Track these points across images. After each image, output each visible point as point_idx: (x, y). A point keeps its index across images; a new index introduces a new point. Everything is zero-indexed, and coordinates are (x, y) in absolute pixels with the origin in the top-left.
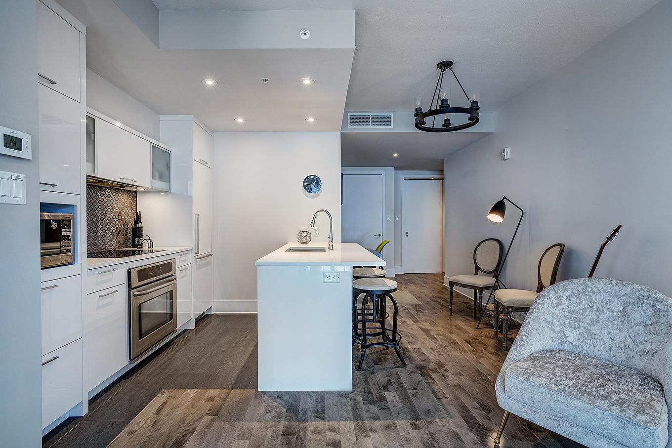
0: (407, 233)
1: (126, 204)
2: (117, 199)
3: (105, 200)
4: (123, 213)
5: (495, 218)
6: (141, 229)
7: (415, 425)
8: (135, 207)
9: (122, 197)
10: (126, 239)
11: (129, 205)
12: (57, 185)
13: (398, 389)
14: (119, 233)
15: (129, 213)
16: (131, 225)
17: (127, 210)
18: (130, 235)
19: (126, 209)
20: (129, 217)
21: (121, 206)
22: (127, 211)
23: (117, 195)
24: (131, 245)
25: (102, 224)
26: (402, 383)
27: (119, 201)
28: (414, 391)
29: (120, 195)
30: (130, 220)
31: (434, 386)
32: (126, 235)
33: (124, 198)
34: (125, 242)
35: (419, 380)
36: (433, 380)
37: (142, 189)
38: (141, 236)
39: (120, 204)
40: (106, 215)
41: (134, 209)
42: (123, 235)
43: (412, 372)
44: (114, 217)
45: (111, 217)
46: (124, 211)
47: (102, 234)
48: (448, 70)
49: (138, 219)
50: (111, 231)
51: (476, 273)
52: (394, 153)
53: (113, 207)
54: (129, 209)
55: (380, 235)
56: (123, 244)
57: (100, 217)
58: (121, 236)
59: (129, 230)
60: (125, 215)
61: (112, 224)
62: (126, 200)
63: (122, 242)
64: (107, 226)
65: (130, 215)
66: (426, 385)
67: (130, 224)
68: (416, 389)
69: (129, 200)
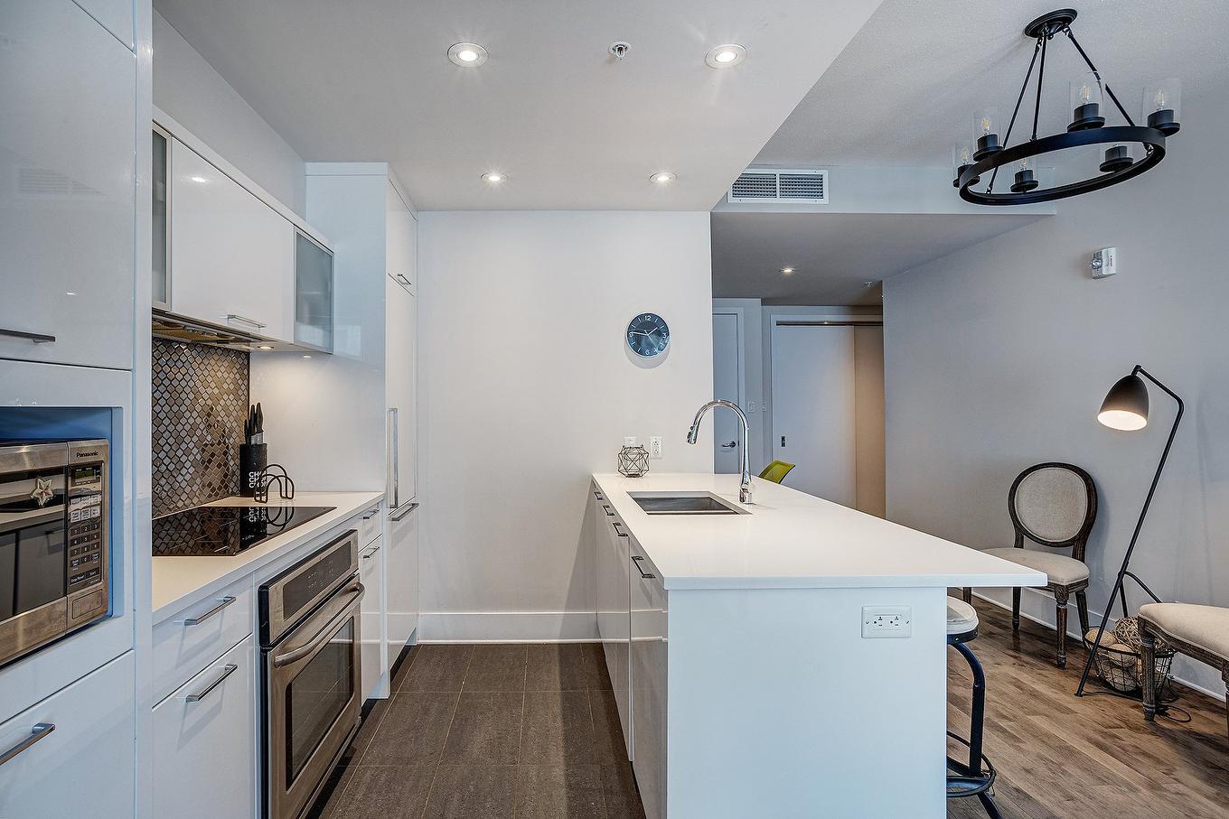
0: (783, 438)
1: (225, 386)
2: (206, 373)
3: (179, 376)
4: (219, 408)
5: (1124, 420)
6: (261, 449)
8: (246, 393)
9: (216, 368)
10: (226, 476)
11: (232, 387)
12: (53, 339)
14: (210, 461)
15: (231, 408)
16: (237, 439)
17: (228, 400)
18: (234, 464)
19: (225, 397)
20: (232, 419)
21: (216, 391)
22: (229, 403)
23: (206, 362)
24: (235, 490)
25: (171, 441)
27: (209, 379)
29: (212, 362)
30: (235, 424)
32: (226, 464)
33: (223, 369)
34: (223, 482)
37: (265, 348)
38: (261, 466)
39: (213, 385)
40: (179, 415)
41: (243, 398)
42: (219, 466)
44: (198, 420)
45: (191, 421)
46: (222, 402)
47: (171, 467)
48: (1060, 37)
49: (254, 421)
50: (191, 458)
51: (1019, 544)
52: (785, 266)
53: (197, 394)
54: (231, 397)
55: (733, 445)
56: (220, 488)
57: (167, 422)
58: (213, 468)
59: (232, 452)
60: (222, 414)
61: (195, 439)
62: (226, 375)
63: (216, 484)
64: (184, 446)
65: (235, 414)
67: (234, 435)
69: (232, 376)
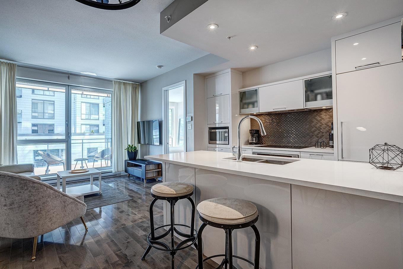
7: (123, 225)
13: (139, 238)
26: (138, 243)
28: (129, 240)
31: (115, 248)
35: (127, 250)
36: (116, 254)
43: (135, 256)
66: (121, 248)
68: (128, 242)
